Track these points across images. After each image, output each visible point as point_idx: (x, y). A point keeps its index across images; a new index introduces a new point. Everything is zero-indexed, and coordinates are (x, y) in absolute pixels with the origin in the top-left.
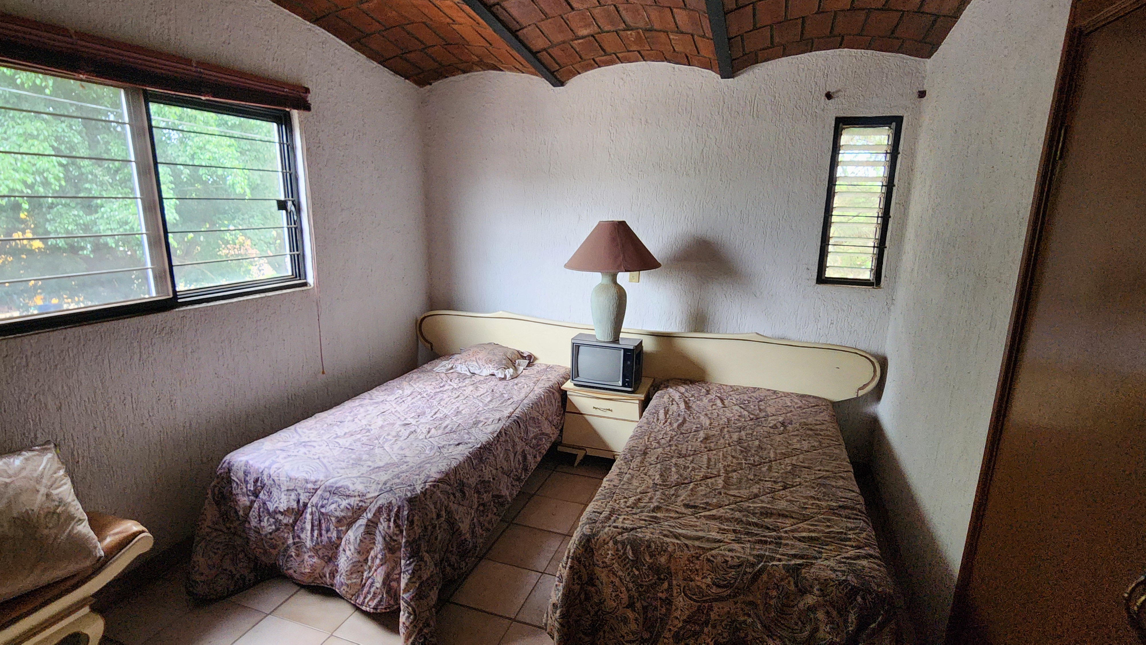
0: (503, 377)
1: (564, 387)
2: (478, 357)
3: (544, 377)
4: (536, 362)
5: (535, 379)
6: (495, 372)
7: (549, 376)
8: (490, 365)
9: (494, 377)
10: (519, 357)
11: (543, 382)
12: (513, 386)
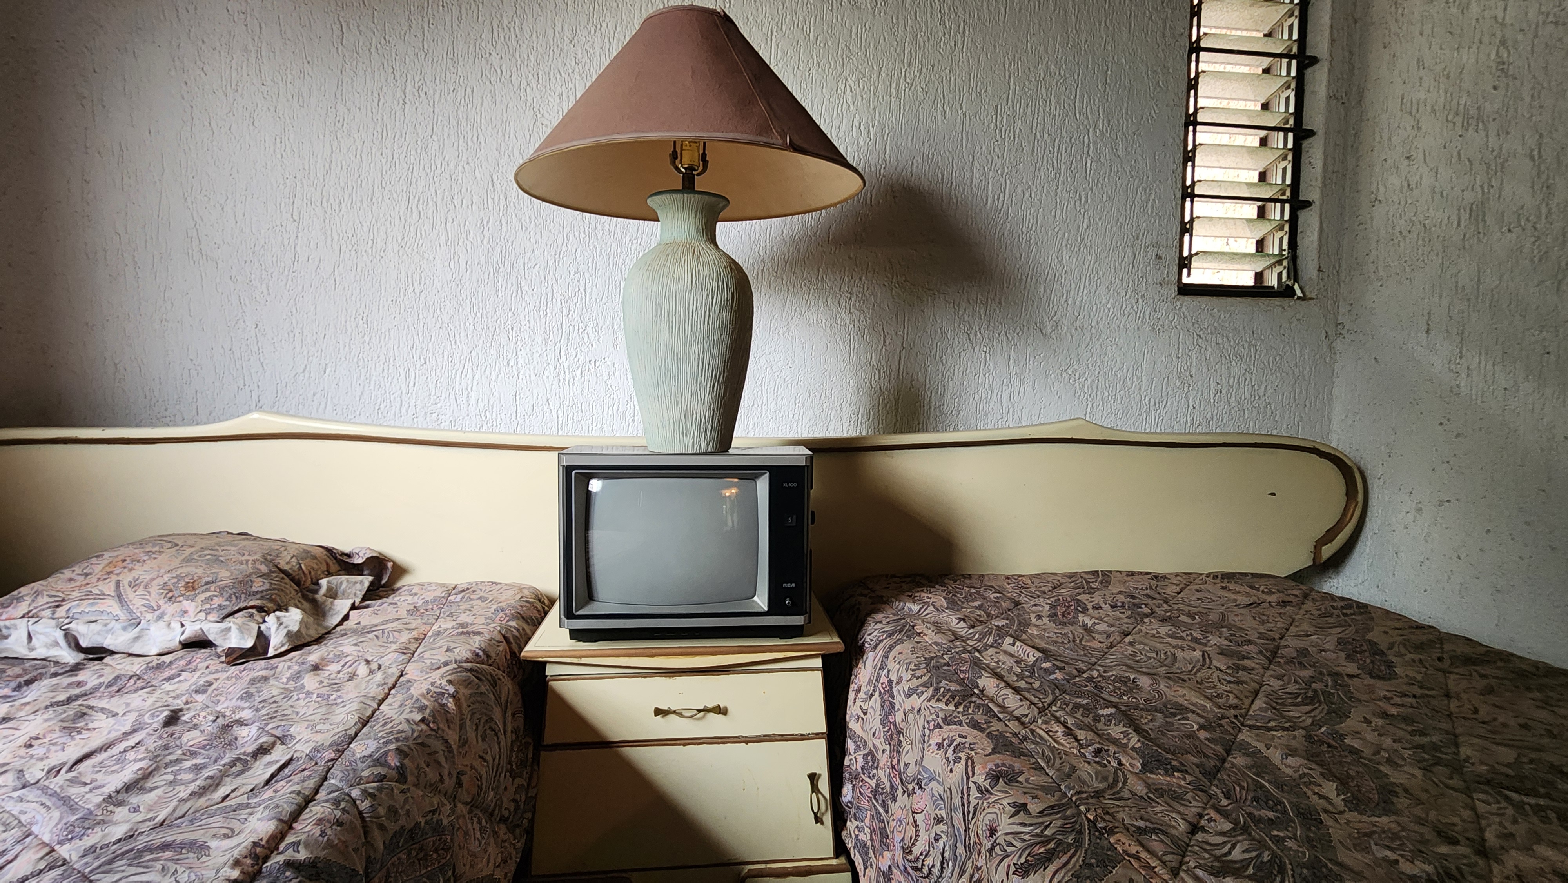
0: (249, 643)
1: (535, 647)
2: (126, 578)
3: (445, 624)
4: (404, 582)
5: (405, 637)
6: (212, 629)
7: (464, 618)
8: (187, 605)
9: (204, 653)
10: (334, 567)
11: (443, 642)
12: (297, 676)
